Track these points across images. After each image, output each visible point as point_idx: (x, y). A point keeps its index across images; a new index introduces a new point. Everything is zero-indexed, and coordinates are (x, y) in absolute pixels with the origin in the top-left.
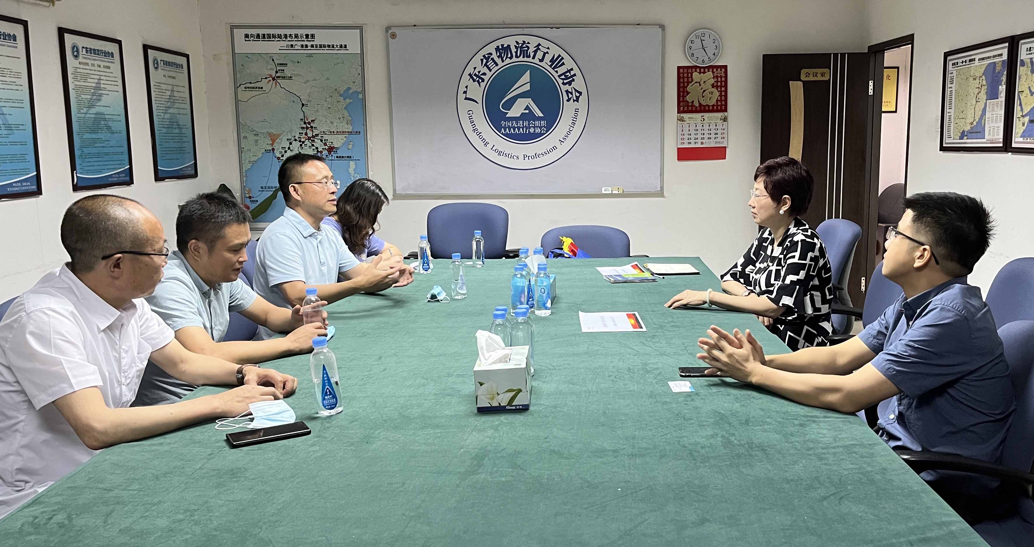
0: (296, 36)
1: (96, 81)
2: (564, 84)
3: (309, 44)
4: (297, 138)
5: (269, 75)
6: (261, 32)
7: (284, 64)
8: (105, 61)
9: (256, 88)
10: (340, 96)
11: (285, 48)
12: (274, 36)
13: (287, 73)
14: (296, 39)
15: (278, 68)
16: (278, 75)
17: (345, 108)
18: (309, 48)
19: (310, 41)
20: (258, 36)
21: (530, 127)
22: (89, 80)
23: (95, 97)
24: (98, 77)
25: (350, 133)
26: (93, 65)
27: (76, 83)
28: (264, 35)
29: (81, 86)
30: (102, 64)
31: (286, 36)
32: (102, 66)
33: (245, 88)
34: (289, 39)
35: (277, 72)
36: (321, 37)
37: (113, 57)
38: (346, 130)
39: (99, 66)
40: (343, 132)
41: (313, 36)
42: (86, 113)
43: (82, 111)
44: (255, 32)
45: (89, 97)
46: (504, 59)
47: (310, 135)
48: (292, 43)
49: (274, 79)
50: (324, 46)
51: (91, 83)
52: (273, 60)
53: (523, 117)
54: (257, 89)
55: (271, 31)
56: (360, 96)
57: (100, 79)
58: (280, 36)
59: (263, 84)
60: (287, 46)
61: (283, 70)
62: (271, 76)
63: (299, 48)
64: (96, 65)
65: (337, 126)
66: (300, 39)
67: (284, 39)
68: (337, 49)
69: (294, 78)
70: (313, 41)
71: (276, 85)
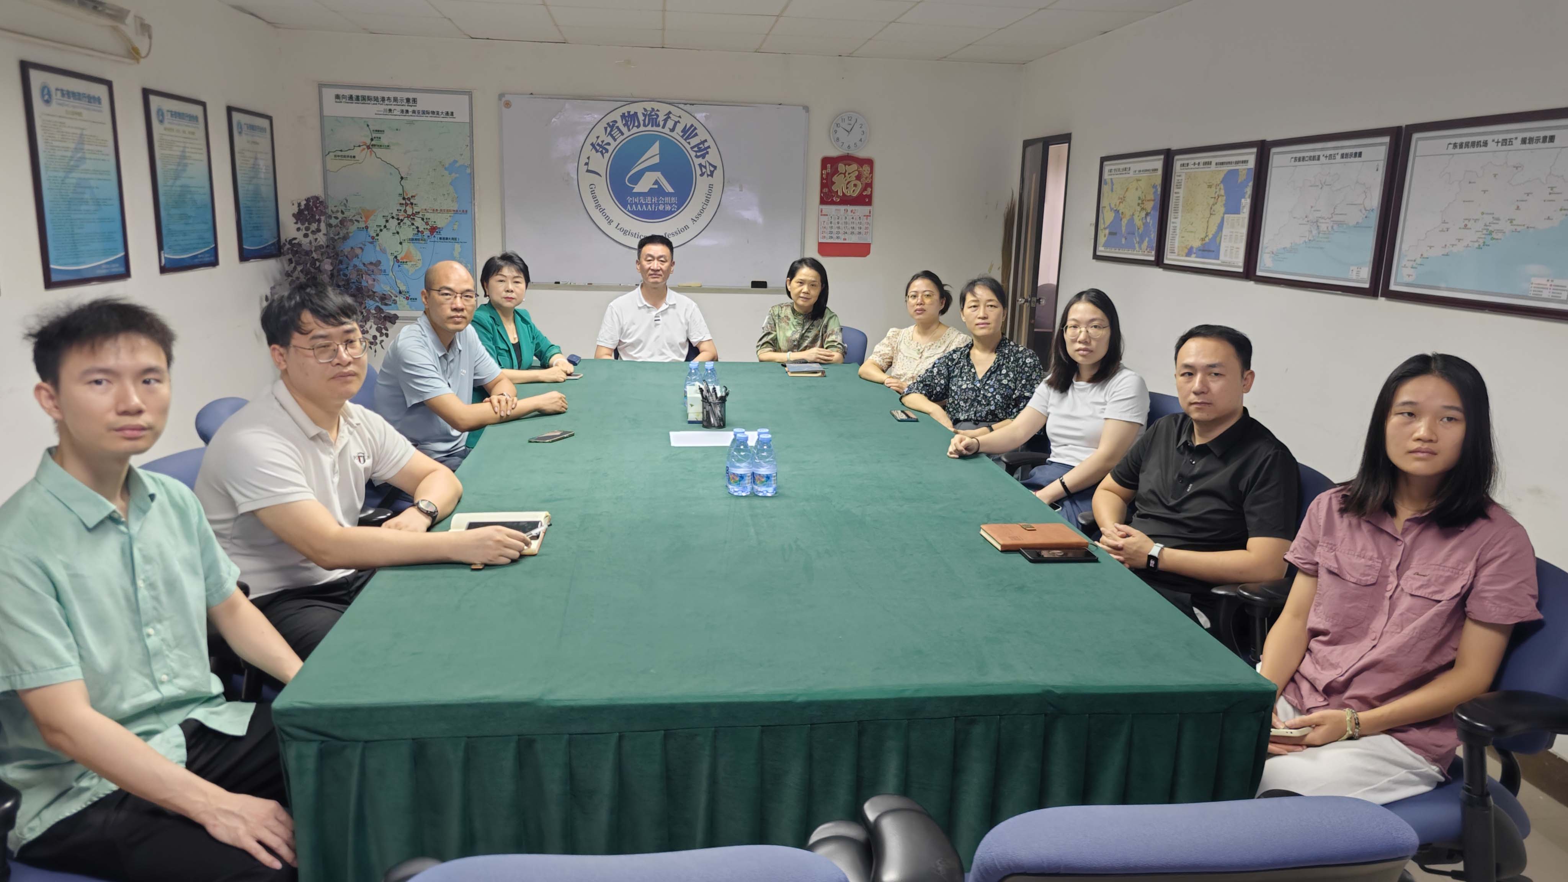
0: (395, 99)
1: (182, 149)
2: (697, 157)
3: (410, 109)
4: (395, 216)
5: (364, 142)
6: (354, 93)
7: (381, 131)
9: (348, 156)
10: (446, 169)
11: (382, 113)
12: (369, 98)
13: (384, 141)
14: (395, 103)
15: (374, 135)
16: (373, 143)
17: (451, 184)
18: (410, 114)
19: (411, 106)
20: (351, 97)
21: (659, 204)
22: (175, 149)
24: (182, 144)
25: (456, 212)
26: (179, 131)
28: (358, 97)
29: (167, 157)
30: (188, 130)
31: (383, 99)
32: (187, 132)
33: (335, 156)
35: (372, 140)
36: (425, 102)
38: (452, 209)
39: (184, 132)
40: (448, 211)
41: (415, 100)
42: (171, 186)
43: (168, 184)
44: (347, 93)
45: (175, 167)
46: (631, 127)
47: (410, 212)
48: (390, 107)
49: (368, 147)
50: (428, 113)
51: (177, 151)
52: (368, 126)
53: (652, 192)
54: (349, 159)
55: (367, 93)
56: (468, 171)
57: (186, 147)
58: (376, 99)
59: (356, 152)
60: (385, 110)
61: (380, 138)
62: (365, 144)
63: (399, 113)
64: (181, 131)
65: (441, 203)
66: (400, 104)
67: (381, 103)
68: (442, 116)
69: (392, 147)
70: (414, 106)
71: (371, 154)
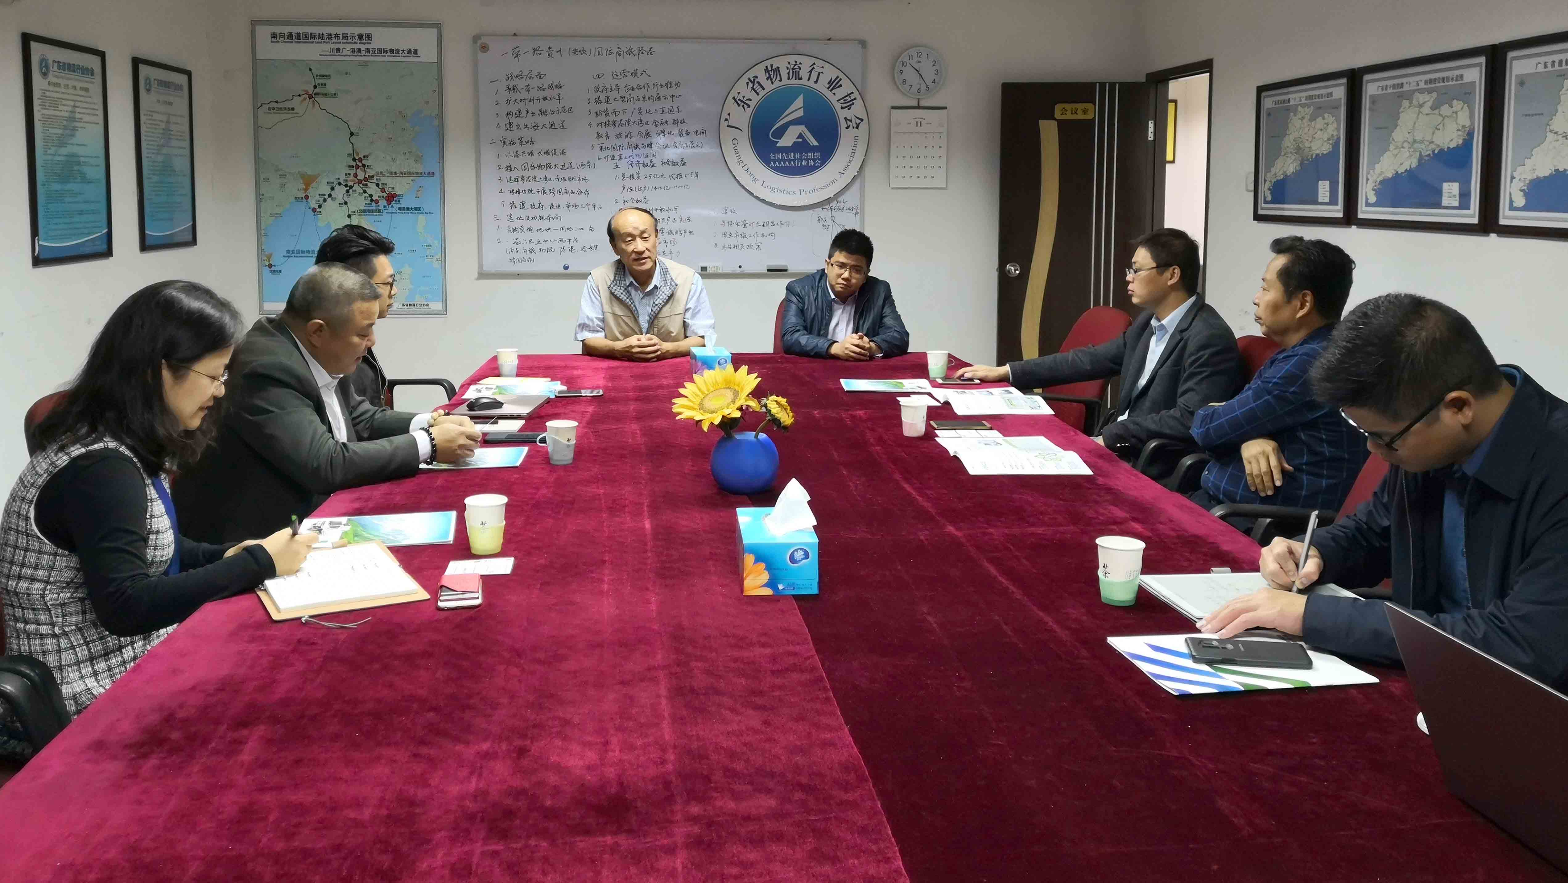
0: (345, 36)
1: (70, 109)
3: (363, 47)
4: (341, 181)
5: (304, 91)
6: (295, 30)
7: (326, 76)
8: (81, 81)
9: (285, 108)
10: (407, 121)
11: (328, 53)
12: (313, 36)
13: (331, 88)
14: (345, 41)
15: (318, 81)
16: (316, 91)
17: (413, 139)
18: (363, 53)
19: (364, 44)
20: (290, 35)
22: (61, 107)
23: (67, 132)
24: (72, 103)
25: (419, 175)
26: (67, 86)
27: (45, 112)
28: (298, 35)
29: (49, 117)
30: (79, 85)
31: (330, 36)
32: (78, 88)
33: (269, 109)
34: (334, 40)
35: (315, 87)
36: (382, 38)
37: (92, 75)
38: (414, 170)
39: (75, 88)
40: (410, 174)
41: (369, 36)
42: (54, 155)
43: (49, 152)
44: (286, 30)
45: (60, 131)
47: (361, 176)
48: (337, 46)
49: (310, 97)
50: (385, 51)
51: (64, 111)
52: (310, 70)
54: (286, 111)
55: (309, 29)
56: (437, 119)
57: (75, 106)
58: (321, 36)
59: (295, 103)
60: (332, 50)
61: (325, 85)
62: (307, 92)
63: (349, 53)
64: (70, 86)
65: (400, 164)
66: (351, 41)
67: (328, 40)
68: (403, 54)
69: (339, 94)
70: (368, 43)
71: (314, 104)
